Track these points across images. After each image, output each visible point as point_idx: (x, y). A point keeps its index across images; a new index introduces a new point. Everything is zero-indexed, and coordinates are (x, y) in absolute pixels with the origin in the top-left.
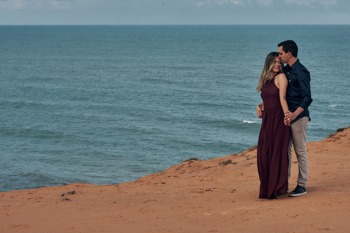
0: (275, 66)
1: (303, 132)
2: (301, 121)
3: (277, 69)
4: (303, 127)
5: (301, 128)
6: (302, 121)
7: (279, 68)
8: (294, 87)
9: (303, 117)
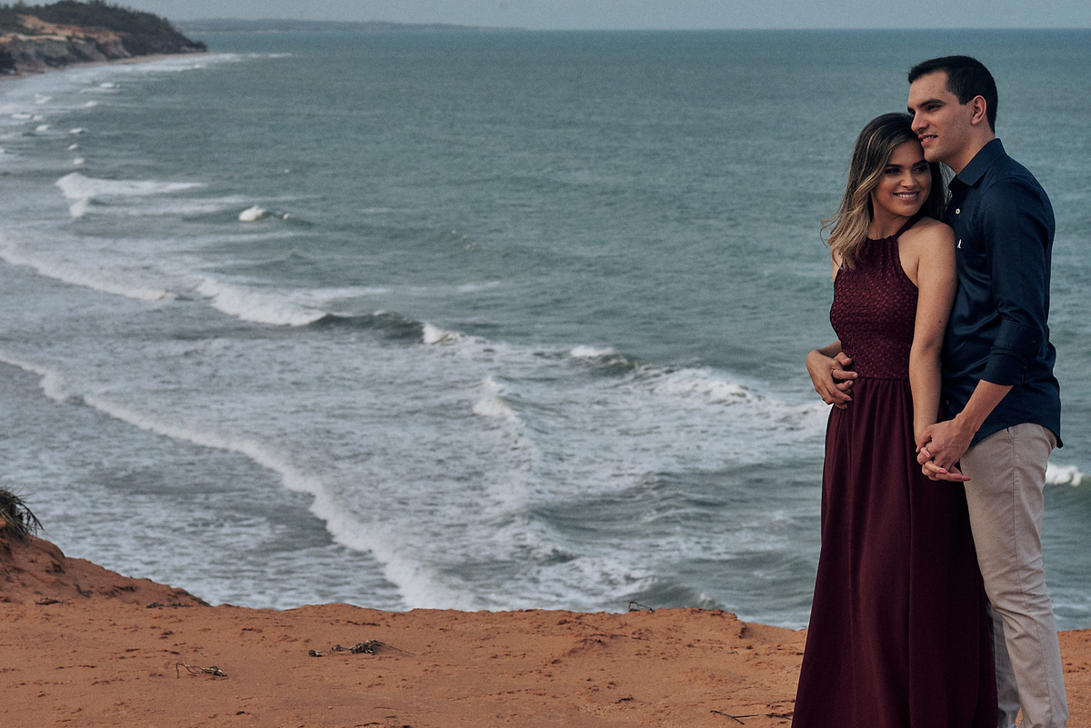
0: (901, 190)
1: (1019, 497)
2: (1005, 440)
3: (907, 202)
4: (1017, 473)
5: (1007, 478)
6: (1009, 441)
7: (917, 193)
8: (975, 272)
9: (1014, 424)
